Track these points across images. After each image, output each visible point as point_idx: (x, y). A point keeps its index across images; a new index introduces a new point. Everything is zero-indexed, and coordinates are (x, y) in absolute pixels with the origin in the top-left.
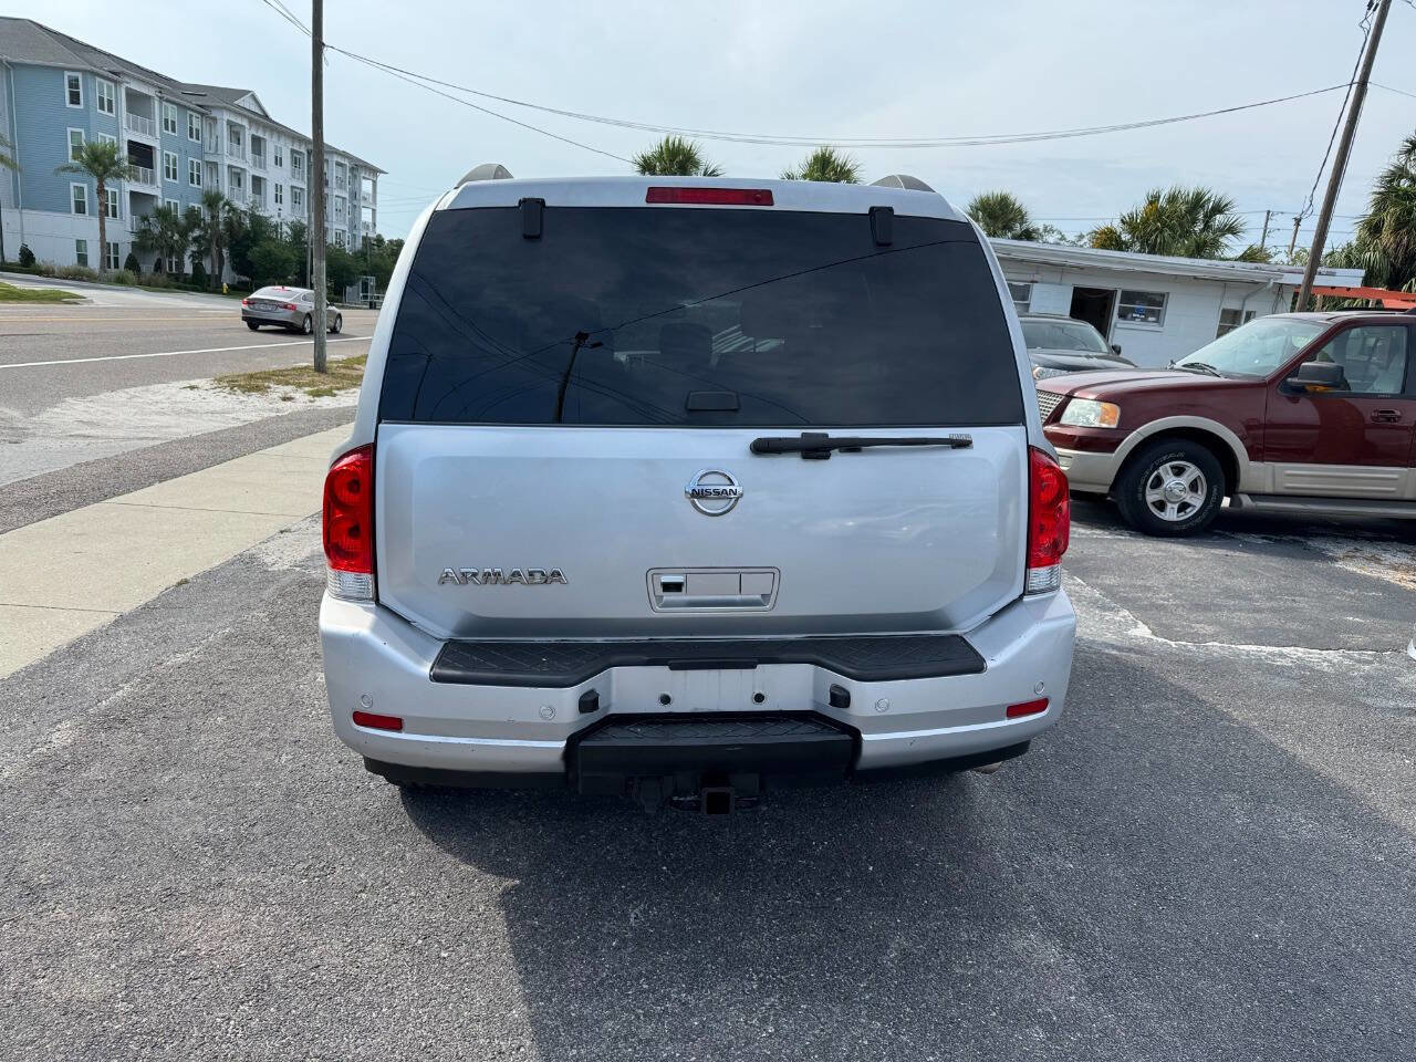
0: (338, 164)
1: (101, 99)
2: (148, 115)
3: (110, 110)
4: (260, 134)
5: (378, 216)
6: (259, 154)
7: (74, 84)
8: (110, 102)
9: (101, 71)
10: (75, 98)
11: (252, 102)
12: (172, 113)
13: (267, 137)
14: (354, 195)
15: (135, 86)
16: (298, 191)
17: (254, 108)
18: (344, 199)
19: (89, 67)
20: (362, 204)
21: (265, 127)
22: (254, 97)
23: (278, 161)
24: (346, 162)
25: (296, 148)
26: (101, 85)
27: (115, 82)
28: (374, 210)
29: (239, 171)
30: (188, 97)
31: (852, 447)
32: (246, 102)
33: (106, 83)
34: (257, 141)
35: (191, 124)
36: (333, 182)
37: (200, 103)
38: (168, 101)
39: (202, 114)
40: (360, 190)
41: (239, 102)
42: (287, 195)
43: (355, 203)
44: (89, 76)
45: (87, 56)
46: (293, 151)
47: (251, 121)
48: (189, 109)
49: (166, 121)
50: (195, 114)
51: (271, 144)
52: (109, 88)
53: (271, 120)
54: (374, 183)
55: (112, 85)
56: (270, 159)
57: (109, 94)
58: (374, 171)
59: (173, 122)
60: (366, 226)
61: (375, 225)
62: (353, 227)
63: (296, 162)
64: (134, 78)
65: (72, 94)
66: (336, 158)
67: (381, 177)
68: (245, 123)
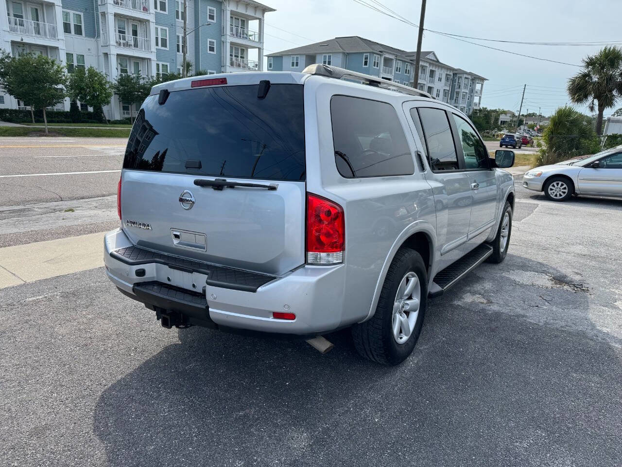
0: (466, 78)
1: (375, 62)
2: (391, 66)
3: (377, 66)
4: (434, 69)
5: (482, 100)
6: (432, 77)
7: (366, 58)
8: (378, 63)
9: (375, 52)
10: (366, 63)
11: (433, 56)
12: (400, 64)
13: (436, 70)
14: (472, 91)
15: (387, 56)
16: (447, 91)
17: (433, 58)
18: (466, 93)
19: (371, 51)
20: (475, 94)
21: (436, 66)
22: (434, 54)
23: (440, 79)
24: (470, 77)
25: (448, 73)
26: (375, 57)
27: (380, 55)
28: (480, 97)
29: (422, 85)
30: (408, 58)
31: (232, 186)
32: (431, 57)
33: (377, 56)
34: (432, 72)
35: (407, 68)
36: (462, 86)
37: (411, 59)
38: (399, 60)
39: (411, 63)
40: (475, 89)
41: (428, 57)
42: (441, 94)
43: (472, 94)
44: (372, 55)
45: (373, 46)
46: (447, 75)
47: (430, 64)
48: (407, 62)
49: (397, 68)
50: (408, 64)
51: (438, 72)
52: (378, 58)
53: (440, 63)
54: (482, 85)
55: (379, 56)
56: (437, 79)
57: (378, 60)
58: (483, 80)
59: (400, 68)
60: (476, 105)
61: (480, 103)
62: (470, 104)
63: (447, 79)
64: (388, 53)
65: (365, 61)
66: (465, 76)
67: (485, 82)
68: (427, 65)
